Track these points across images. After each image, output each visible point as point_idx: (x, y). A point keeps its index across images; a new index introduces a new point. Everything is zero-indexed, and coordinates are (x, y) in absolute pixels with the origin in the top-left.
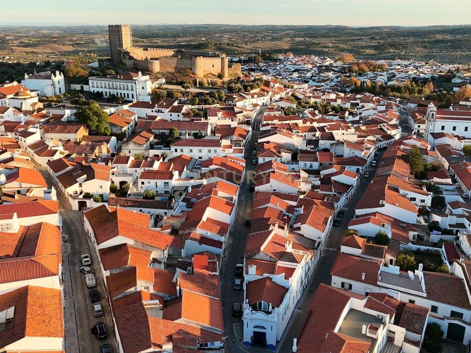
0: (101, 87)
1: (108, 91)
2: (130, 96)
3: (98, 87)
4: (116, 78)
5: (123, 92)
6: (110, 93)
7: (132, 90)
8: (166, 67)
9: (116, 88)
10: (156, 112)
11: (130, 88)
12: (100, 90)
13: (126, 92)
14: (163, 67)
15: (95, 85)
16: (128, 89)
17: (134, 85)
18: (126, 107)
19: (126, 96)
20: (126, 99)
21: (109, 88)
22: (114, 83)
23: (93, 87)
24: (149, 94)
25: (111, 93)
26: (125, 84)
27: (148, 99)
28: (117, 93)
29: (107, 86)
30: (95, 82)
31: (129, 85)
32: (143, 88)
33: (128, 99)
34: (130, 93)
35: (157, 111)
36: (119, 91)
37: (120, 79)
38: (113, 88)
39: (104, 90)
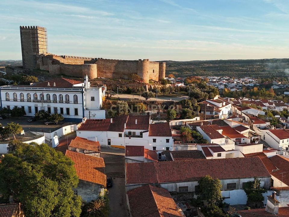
0: (22, 100)
1: (32, 105)
2: (72, 112)
3: (15, 100)
4: (45, 85)
5: (59, 106)
6: (36, 108)
7: (76, 101)
9: (49, 101)
10: (126, 136)
11: (71, 99)
12: (19, 104)
13: (65, 106)
14: (102, 72)
15: (11, 97)
16: (68, 102)
17: (79, 95)
18: (67, 130)
19: (65, 111)
20: (65, 116)
21: (36, 100)
22: (45, 94)
23: (7, 100)
24: (102, 109)
25: (39, 109)
26: (64, 95)
27: (101, 115)
28: (49, 109)
29: (32, 98)
30: (11, 93)
31: (71, 96)
32: (93, 99)
33: (68, 117)
34: (72, 107)
35: (127, 134)
36: (52, 105)
37: (52, 86)
38: (42, 100)
39: (26, 105)
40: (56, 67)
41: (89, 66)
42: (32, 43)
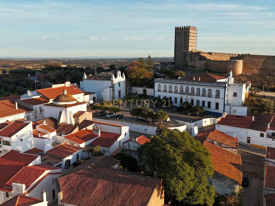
0: (170, 92)
1: (178, 96)
2: (213, 106)
3: (165, 91)
4: (191, 79)
5: (201, 99)
6: (181, 99)
7: (218, 96)
8: (252, 69)
9: (192, 94)
10: (269, 136)
11: (214, 93)
12: (168, 95)
13: (207, 100)
14: (248, 68)
15: (162, 89)
16: (210, 96)
17: (222, 90)
18: (207, 122)
19: (206, 105)
20: (206, 109)
21: (182, 93)
22: (190, 87)
23: (159, 91)
24: (244, 105)
25: (184, 101)
26: (207, 89)
28: (192, 101)
29: (179, 91)
30: (162, 85)
31: (214, 91)
32: (235, 95)
33: (208, 110)
34: (213, 101)
35: (271, 135)
36: (196, 98)
37: (197, 80)
38: (187, 93)
39: (173, 96)
40: (203, 63)
41: (234, 61)
42: (183, 41)
